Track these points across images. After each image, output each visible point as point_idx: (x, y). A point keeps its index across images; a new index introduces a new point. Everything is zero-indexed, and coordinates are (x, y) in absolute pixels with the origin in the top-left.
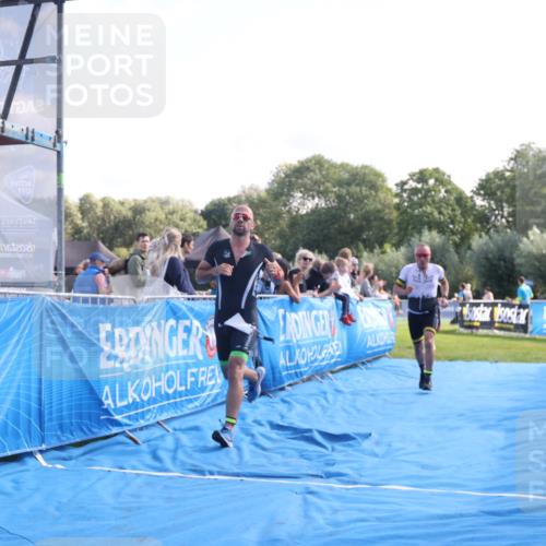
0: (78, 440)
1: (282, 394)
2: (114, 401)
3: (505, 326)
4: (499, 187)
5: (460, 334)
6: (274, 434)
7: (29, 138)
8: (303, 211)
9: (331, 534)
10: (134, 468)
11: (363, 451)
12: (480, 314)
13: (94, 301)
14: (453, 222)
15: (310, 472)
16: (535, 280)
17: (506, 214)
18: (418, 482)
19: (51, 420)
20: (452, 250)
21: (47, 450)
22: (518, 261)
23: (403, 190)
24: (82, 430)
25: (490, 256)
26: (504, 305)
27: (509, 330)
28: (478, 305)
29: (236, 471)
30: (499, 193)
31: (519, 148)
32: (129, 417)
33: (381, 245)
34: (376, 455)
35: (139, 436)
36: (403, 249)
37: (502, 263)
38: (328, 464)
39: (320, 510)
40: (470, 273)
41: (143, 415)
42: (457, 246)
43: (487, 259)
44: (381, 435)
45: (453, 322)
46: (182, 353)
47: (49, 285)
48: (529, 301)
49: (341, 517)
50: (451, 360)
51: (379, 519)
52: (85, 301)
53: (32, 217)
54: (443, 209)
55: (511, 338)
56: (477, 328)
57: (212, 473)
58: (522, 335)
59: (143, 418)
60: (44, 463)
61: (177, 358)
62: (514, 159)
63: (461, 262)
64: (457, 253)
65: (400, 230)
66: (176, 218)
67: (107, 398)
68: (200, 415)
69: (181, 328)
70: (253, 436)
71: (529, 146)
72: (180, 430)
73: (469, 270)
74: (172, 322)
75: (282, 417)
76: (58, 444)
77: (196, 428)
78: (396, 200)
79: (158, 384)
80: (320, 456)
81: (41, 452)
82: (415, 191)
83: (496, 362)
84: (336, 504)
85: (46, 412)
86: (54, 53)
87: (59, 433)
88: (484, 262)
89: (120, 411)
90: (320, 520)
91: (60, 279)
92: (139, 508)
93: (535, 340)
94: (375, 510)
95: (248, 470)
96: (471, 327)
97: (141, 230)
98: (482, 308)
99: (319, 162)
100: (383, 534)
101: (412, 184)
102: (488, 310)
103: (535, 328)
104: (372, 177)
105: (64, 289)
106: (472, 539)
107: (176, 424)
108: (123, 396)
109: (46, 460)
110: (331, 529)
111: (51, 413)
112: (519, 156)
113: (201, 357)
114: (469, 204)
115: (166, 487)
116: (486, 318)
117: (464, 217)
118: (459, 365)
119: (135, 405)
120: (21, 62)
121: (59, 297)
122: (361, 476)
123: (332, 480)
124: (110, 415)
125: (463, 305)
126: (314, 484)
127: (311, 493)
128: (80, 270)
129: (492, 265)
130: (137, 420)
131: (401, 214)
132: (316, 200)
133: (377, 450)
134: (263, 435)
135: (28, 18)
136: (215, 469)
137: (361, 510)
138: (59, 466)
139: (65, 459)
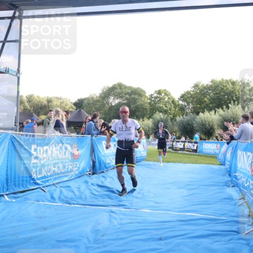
0: (21, 190)
1: (103, 174)
2: (37, 175)
3: (189, 150)
4: (188, 97)
5: (172, 153)
6: (99, 189)
7: (6, 71)
8: (113, 104)
9: (119, 228)
10: (43, 202)
11: (133, 197)
12: (180, 145)
13: (30, 136)
14: (170, 110)
15: (113, 204)
16: (200, 133)
17: (190, 108)
18: (153, 209)
19: (11, 182)
20: (169, 121)
21: (9, 194)
22: (195, 125)
23: (152, 98)
24: (23, 186)
25: (184, 123)
26: (189, 142)
27: (190, 151)
28: (179, 142)
29: (83, 203)
30: (188, 100)
31: (196, 83)
32: (42, 182)
33: (143, 118)
34: (138, 198)
35: (46, 189)
36: (151, 120)
37: (189, 126)
38: (120, 201)
39: (115, 219)
40: (176, 130)
41: (48, 181)
42: (172, 119)
43: (183, 124)
44: (140, 190)
45: (169, 148)
46: (64, 157)
47: (12, 129)
48: (198, 141)
49: (124, 222)
50: (168, 162)
51: (138, 223)
52: (27, 135)
53: (6, 103)
54: (167, 105)
55: (191, 154)
56: (178, 150)
57: (74, 204)
58: (195, 153)
59: (48, 182)
60: (8, 199)
61: (62, 159)
62: (194, 87)
63: (173, 125)
64: (172, 122)
65: (150, 112)
66: (63, 105)
67: (34, 174)
68: (70, 182)
69: (63, 148)
70: (90, 190)
71: (199, 82)
72: (62, 187)
73: (176, 128)
74: (61, 145)
75: (102, 183)
76: (13, 192)
77: (69, 187)
78: (149, 101)
79: (54, 169)
80: (117, 198)
81: (7, 195)
82: (156, 98)
83: (185, 163)
84: (122, 217)
85: (9, 179)
86: (18, 38)
87: (14, 187)
88: (181, 125)
89: (38, 179)
90: (116, 222)
91: (17, 127)
92: (45, 217)
93: (200, 155)
94: (137, 219)
95: (88, 203)
96: (176, 150)
97: (50, 109)
98: (180, 143)
99: (120, 85)
100: (139, 228)
101: (156, 95)
102: (183, 144)
103: (200, 151)
104: (140, 92)
105: (18, 130)
106: (173, 231)
107: (61, 185)
108: (40, 173)
109: (8, 198)
110: (119, 226)
111: (11, 179)
112: (196, 86)
113: (70, 159)
114: (177, 103)
115: (55, 209)
116: (182, 147)
117: (175, 108)
118: (171, 164)
119: (45, 177)
120: (4, 42)
121: (16, 134)
122: (132, 206)
123: (121, 207)
124: (35, 180)
125: (173, 142)
126: (114, 209)
127: (112, 212)
128: (25, 124)
129: (185, 127)
130: (45, 183)
131: (151, 106)
132: (119, 100)
133: (138, 196)
134: (94, 190)
135: (8, 25)
136: (75, 202)
137: (132, 219)
138: (14, 200)
139: (16, 198)
